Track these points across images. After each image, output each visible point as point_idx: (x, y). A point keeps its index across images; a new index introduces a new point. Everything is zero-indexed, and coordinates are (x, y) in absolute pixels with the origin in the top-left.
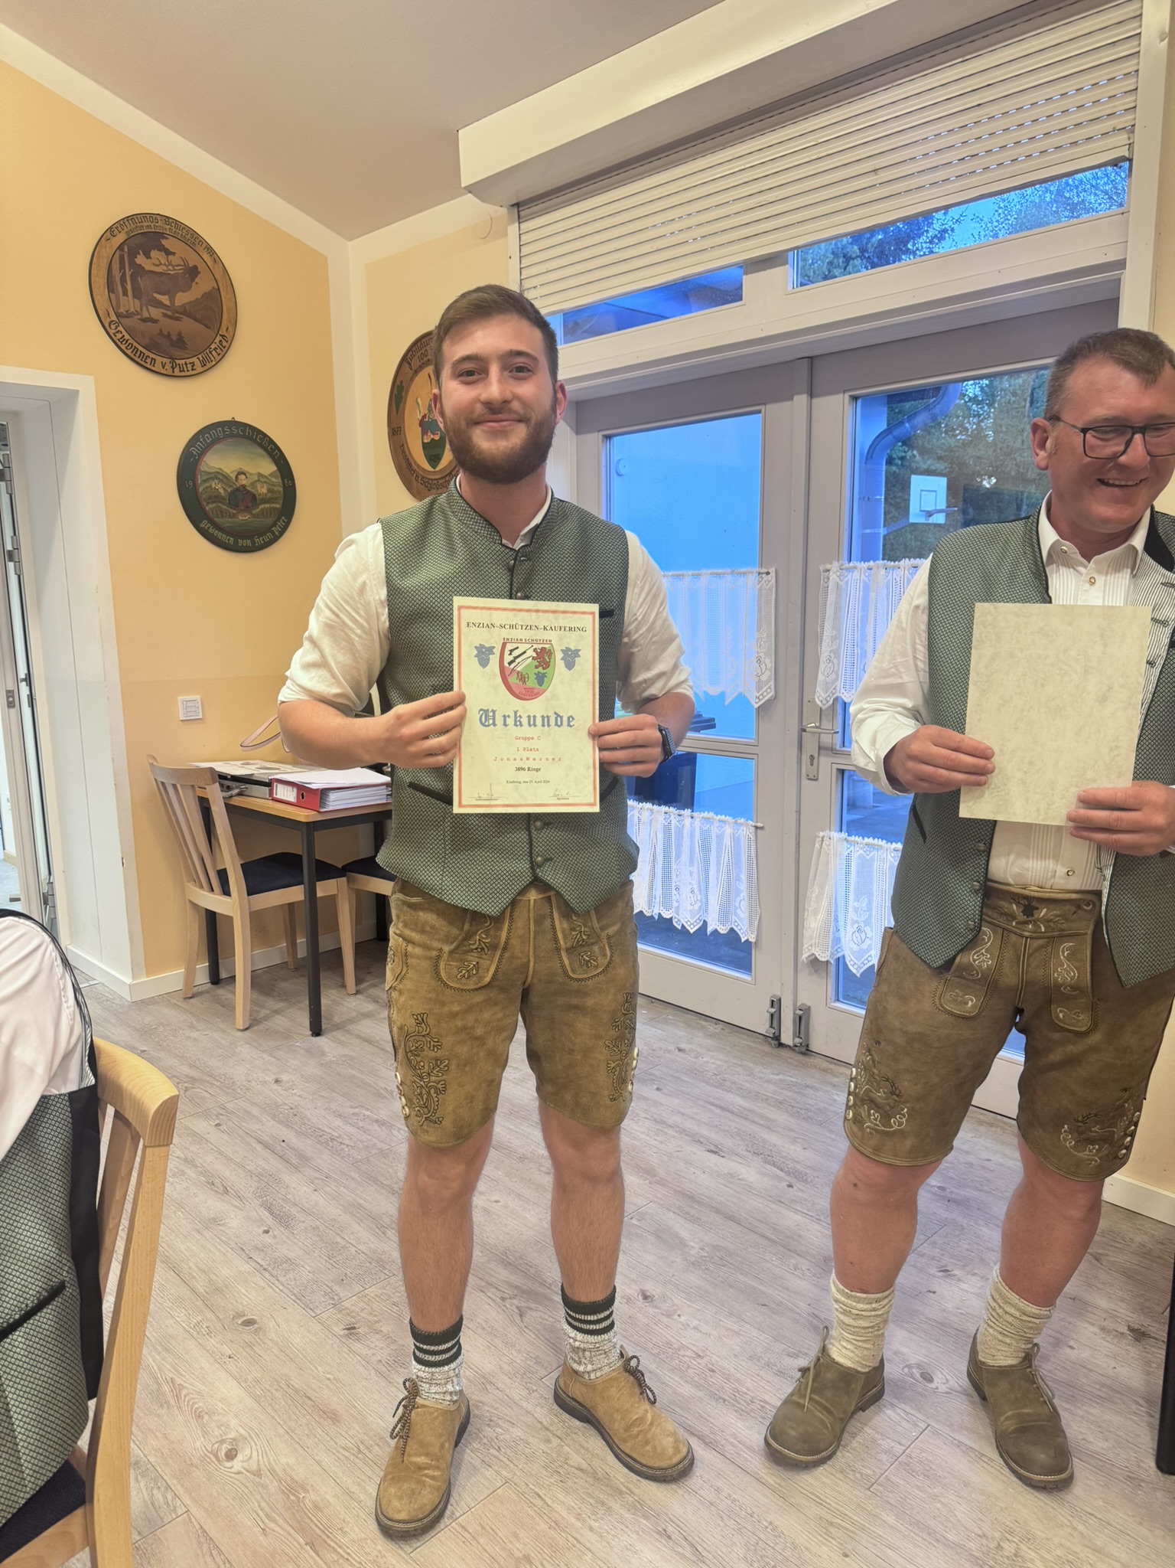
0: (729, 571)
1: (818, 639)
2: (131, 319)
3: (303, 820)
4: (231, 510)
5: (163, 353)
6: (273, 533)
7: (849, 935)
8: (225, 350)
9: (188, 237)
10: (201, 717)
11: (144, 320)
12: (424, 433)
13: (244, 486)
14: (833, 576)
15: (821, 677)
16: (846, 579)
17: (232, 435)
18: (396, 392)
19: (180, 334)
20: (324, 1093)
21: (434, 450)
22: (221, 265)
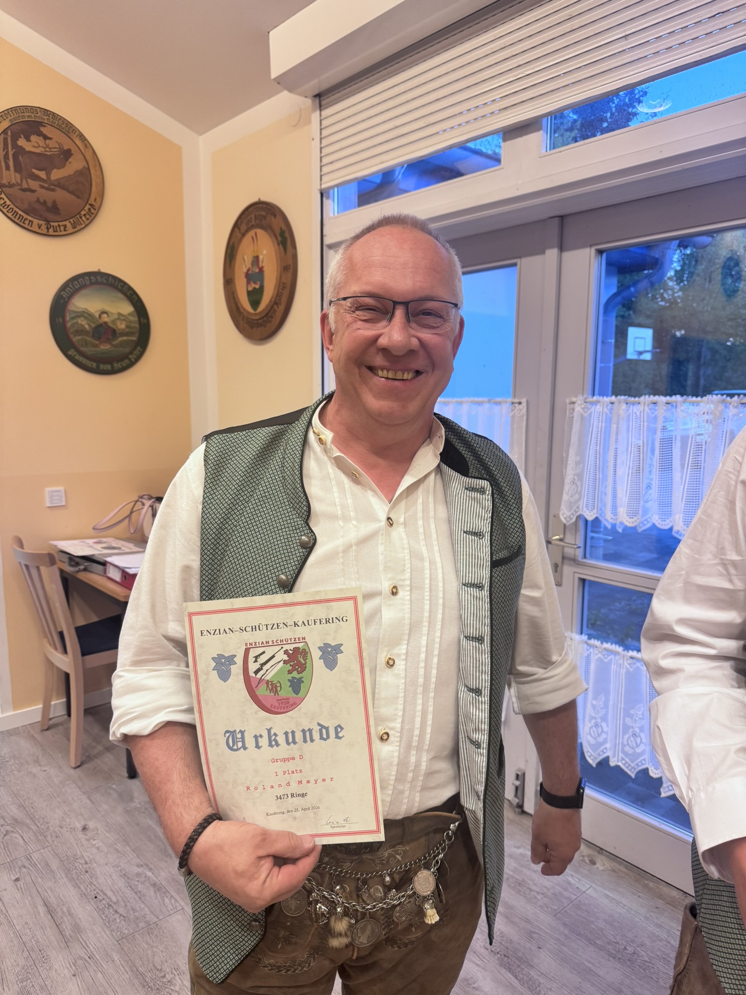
0: (486, 399)
1: (564, 462)
2: (11, 189)
3: (122, 599)
4: (94, 341)
5: (41, 217)
6: (130, 359)
7: (587, 729)
8: (93, 216)
9: (64, 126)
10: (64, 504)
11: (24, 190)
12: (248, 283)
13: (106, 323)
14: (578, 408)
15: (565, 497)
16: (590, 411)
17: (97, 283)
18: (229, 251)
19: (54, 202)
20: (119, 846)
21: (255, 297)
22: (91, 150)
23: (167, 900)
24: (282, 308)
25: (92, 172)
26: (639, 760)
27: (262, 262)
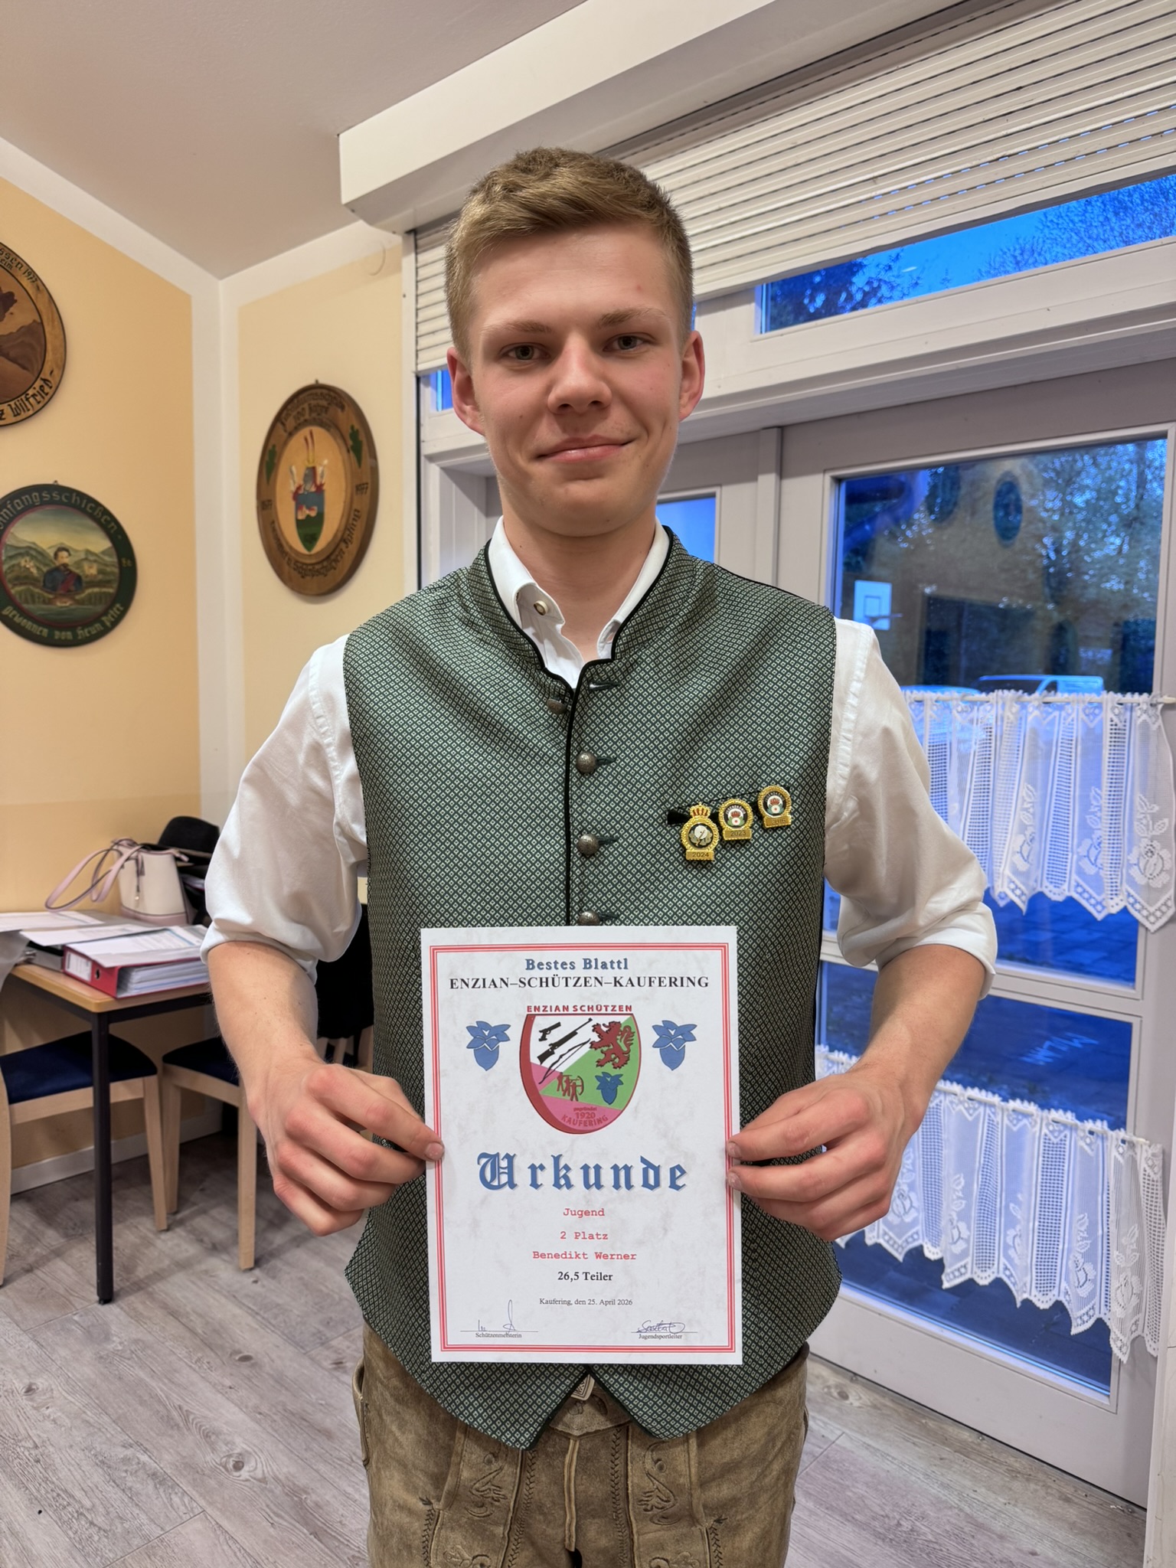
3: (94, 1009)
4: (46, 595)
6: (103, 624)
8: (47, 398)
9: (2, 257)
12: (298, 508)
13: (65, 565)
17: (52, 502)
18: (267, 458)
20: (90, 1415)
21: (309, 529)
22: (47, 295)
23: (176, 1499)
24: (353, 547)
25: (47, 329)
26: (910, 1234)
27: (322, 477)
